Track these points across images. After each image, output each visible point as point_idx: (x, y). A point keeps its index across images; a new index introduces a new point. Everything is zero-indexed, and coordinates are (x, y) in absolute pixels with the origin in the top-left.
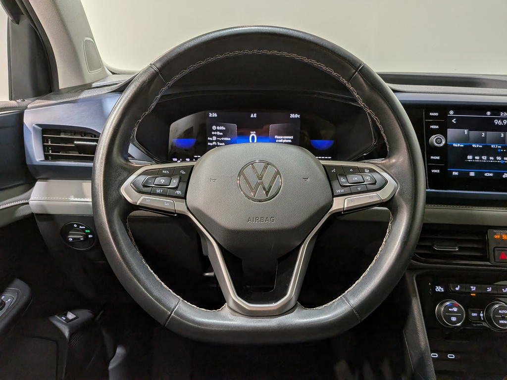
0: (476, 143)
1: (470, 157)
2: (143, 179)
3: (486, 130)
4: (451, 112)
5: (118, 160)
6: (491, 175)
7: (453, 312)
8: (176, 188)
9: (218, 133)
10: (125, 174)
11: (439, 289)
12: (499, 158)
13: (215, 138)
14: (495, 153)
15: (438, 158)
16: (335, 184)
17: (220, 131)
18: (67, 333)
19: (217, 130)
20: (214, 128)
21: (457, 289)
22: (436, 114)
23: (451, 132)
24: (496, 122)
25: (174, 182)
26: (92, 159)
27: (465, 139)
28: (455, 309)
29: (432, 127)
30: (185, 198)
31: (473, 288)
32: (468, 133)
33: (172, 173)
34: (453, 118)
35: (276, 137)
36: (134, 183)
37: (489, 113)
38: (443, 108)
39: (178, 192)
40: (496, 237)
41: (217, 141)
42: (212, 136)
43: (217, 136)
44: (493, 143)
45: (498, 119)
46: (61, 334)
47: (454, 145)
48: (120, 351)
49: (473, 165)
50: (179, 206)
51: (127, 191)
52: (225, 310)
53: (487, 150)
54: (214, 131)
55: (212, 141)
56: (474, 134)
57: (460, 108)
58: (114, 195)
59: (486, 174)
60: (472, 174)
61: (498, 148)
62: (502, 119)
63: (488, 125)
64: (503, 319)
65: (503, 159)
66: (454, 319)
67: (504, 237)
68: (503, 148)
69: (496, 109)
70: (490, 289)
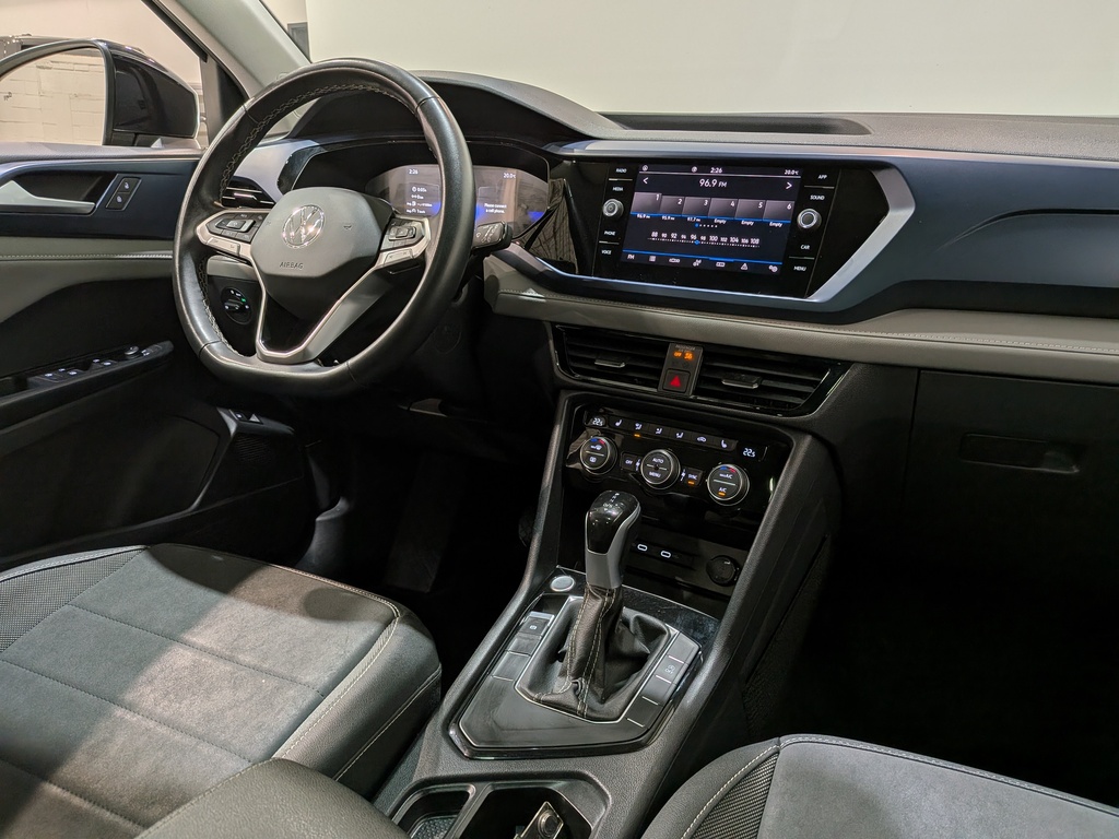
0: (667, 213)
1: (655, 234)
3: (685, 194)
4: (645, 168)
6: (678, 261)
7: (595, 450)
8: (246, 232)
9: (419, 197)
11: (597, 422)
12: (693, 237)
13: (414, 204)
14: (688, 228)
15: (613, 233)
17: (421, 193)
18: (233, 430)
19: (417, 193)
20: (414, 189)
21: (618, 424)
22: (624, 171)
23: (639, 198)
24: (702, 183)
25: (246, 226)
27: (656, 207)
28: (599, 447)
29: (615, 189)
30: (250, 242)
31: (638, 426)
32: (661, 199)
33: (246, 218)
34: (645, 176)
35: (486, 205)
36: (209, 224)
37: (695, 169)
38: (633, 163)
39: (246, 236)
40: (678, 354)
41: (416, 207)
42: (411, 200)
43: (418, 201)
44: (690, 215)
45: (706, 178)
47: (639, 216)
49: (658, 246)
50: (245, 250)
51: (201, 231)
53: (681, 225)
54: (414, 194)
55: (411, 208)
56: (668, 200)
57: (655, 161)
59: (671, 260)
60: (653, 259)
61: (696, 222)
62: (711, 178)
63: (691, 187)
64: (656, 469)
65: (699, 238)
66: (593, 460)
67: (689, 356)
68: (703, 221)
69: (706, 162)
70: (659, 431)
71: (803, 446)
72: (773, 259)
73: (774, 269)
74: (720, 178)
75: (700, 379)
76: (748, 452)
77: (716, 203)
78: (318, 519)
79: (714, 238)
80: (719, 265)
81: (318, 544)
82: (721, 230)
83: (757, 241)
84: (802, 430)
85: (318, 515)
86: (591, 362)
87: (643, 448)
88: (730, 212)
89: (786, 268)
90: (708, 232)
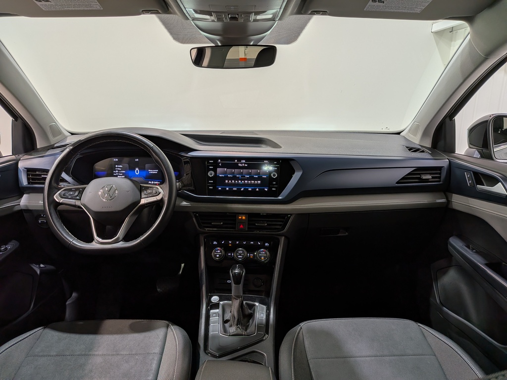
0: (230, 174)
1: (227, 181)
2: (64, 192)
3: (234, 168)
4: (219, 161)
5: (54, 184)
6: (236, 189)
8: (77, 196)
10: (56, 190)
11: (215, 243)
12: (240, 181)
13: (117, 171)
14: (238, 179)
15: (212, 182)
16: (142, 194)
17: (120, 168)
18: (38, 272)
19: (118, 168)
20: (117, 166)
21: (223, 243)
22: (212, 162)
23: (219, 170)
24: (239, 165)
25: (77, 193)
26: (44, 183)
27: (225, 173)
28: (219, 251)
29: (211, 167)
30: (80, 200)
31: (230, 242)
32: (227, 170)
33: (77, 189)
34: (220, 163)
35: (149, 170)
36: (59, 194)
37: (236, 161)
38: (215, 159)
39: (78, 198)
40: (240, 218)
41: (118, 173)
42: (115, 170)
43: (118, 170)
44: (237, 175)
45: (240, 163)
46: (36, 273)
47: (220, 176)
48: (74, 295)
49: (228, 185)
50: (78, 203)
51: (57, 197)
52: (94, 243)
53: (235, 178)
56: (229, 170)
57: (223, 159)
58: (51, 199)
59: (234, 189)
60: (227, 189)
61: (240, 177)
62: (242, 163)
63: (236, 166)
64: (240, 255)
65: (241, 182)
66: (218, 256)
67: (244, 218)
68: (242, 177)
69: (239, 159)
70: (237, 243)
71: (282, 239)
72: (266, 187)
73: (266, 190)
74: (245, 164)
75: (249, 224)
76: (267, 244)
77: (245, 171)
78: (67, 303)
79: (246, 182)
80: (249, 189)
81: (68, 313)
82: (248, 179)
83: (260, 182)
84: (281, 235)
85: (66, 302)
86: (210, 223)
87: (234, 249)
88: (250, 174)
89: (270, 189)
90: (244, 180)
